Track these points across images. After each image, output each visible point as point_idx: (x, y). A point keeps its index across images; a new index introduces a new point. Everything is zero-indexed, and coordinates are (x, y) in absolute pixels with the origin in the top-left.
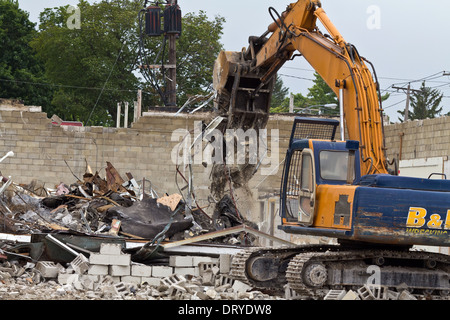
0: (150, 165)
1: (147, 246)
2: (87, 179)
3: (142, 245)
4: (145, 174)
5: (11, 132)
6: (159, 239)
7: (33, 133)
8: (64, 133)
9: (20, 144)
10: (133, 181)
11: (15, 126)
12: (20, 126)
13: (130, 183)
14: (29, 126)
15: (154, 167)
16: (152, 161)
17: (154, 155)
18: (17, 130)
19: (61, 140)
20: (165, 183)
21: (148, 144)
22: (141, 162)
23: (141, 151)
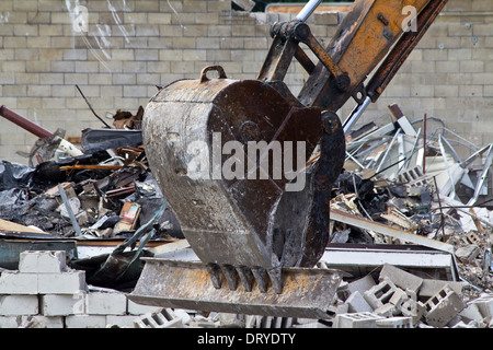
0: (440, 88)
1: (119, 253)
2: (120, 123)
3: (109, 250)
4: (430, 107)
5: (148, 32)
6: (144, 238)
7: (192, 31)
8: (258, 30)
9: (167, 55)
10: (403, 121)
11: (154, 18)
12: (165, 19)
13: (397, 126)
14: (185, 17)
15: (451, 90)
16: (445, 78)
17: (449, 66)
18: (159, 26)
19: (250, 43)
20: (474, 124)
21: (436, 43)
22: (421, 81)
23: (420, 58)
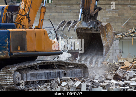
13: (50, 32)
17: (64, 17)
21: (61, 11)
22: (57, 20)
23: (57, 15)
